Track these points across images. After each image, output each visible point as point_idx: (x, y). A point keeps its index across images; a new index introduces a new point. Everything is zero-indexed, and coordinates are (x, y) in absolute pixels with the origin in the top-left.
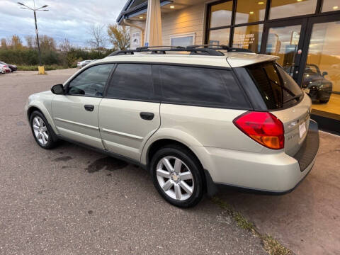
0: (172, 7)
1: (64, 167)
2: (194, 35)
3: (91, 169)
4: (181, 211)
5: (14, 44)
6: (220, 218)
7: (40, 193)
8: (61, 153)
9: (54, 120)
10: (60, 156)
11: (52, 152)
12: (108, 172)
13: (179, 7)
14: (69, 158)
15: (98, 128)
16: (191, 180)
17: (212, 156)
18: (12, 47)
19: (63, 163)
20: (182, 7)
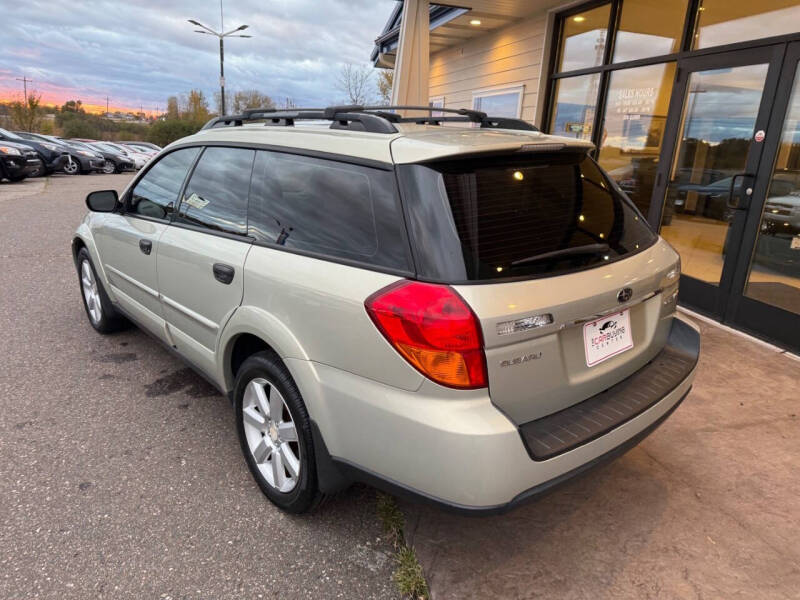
0: (476, 23)
1: (106, 377)
2: (521, 91)
3: (157, 389)
4: (282, 516)
5: (192, 110)
6: (360, 553)
7: (20, 426)
8: (124, 344)
9: (106, 269)
10: (118, 349)
11: (107, 340)
12: (187, 398)
13: (493, 23)
14: (132, 357)
15: (156, 293)
16: (296, 443)
17: (326, 389)
18: (187, 115)
19: (112, 368)
20: (502, 22)
